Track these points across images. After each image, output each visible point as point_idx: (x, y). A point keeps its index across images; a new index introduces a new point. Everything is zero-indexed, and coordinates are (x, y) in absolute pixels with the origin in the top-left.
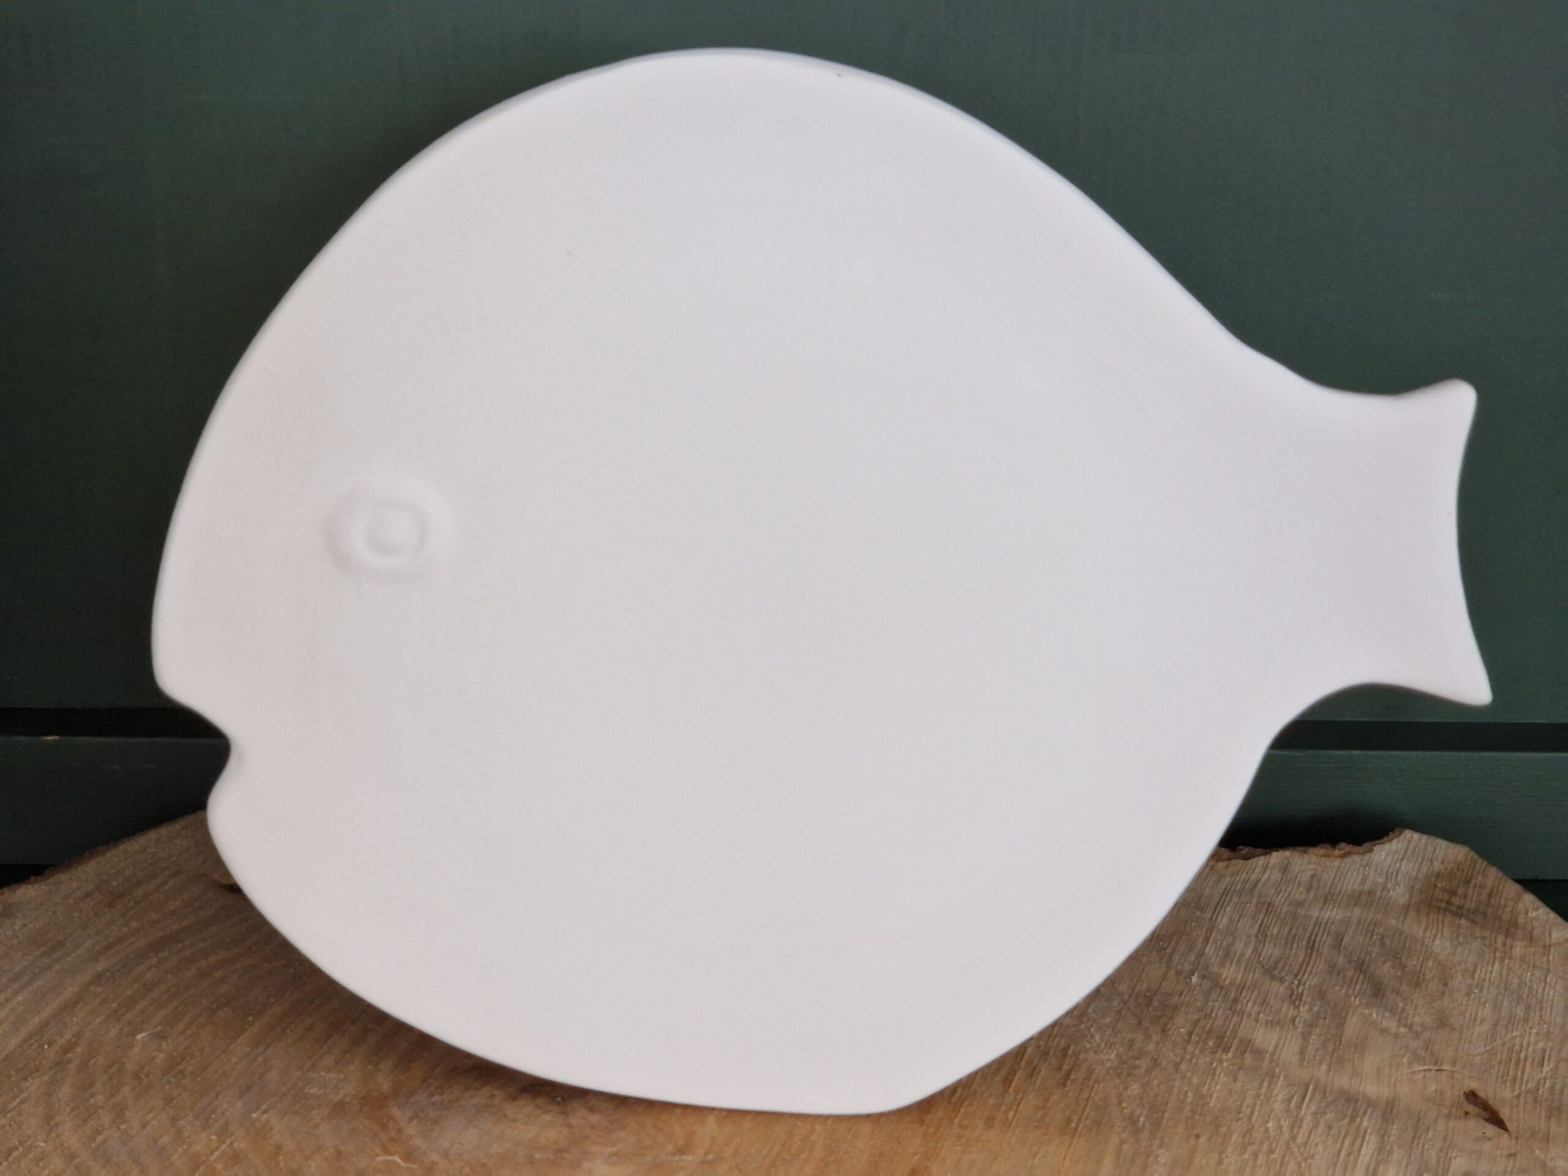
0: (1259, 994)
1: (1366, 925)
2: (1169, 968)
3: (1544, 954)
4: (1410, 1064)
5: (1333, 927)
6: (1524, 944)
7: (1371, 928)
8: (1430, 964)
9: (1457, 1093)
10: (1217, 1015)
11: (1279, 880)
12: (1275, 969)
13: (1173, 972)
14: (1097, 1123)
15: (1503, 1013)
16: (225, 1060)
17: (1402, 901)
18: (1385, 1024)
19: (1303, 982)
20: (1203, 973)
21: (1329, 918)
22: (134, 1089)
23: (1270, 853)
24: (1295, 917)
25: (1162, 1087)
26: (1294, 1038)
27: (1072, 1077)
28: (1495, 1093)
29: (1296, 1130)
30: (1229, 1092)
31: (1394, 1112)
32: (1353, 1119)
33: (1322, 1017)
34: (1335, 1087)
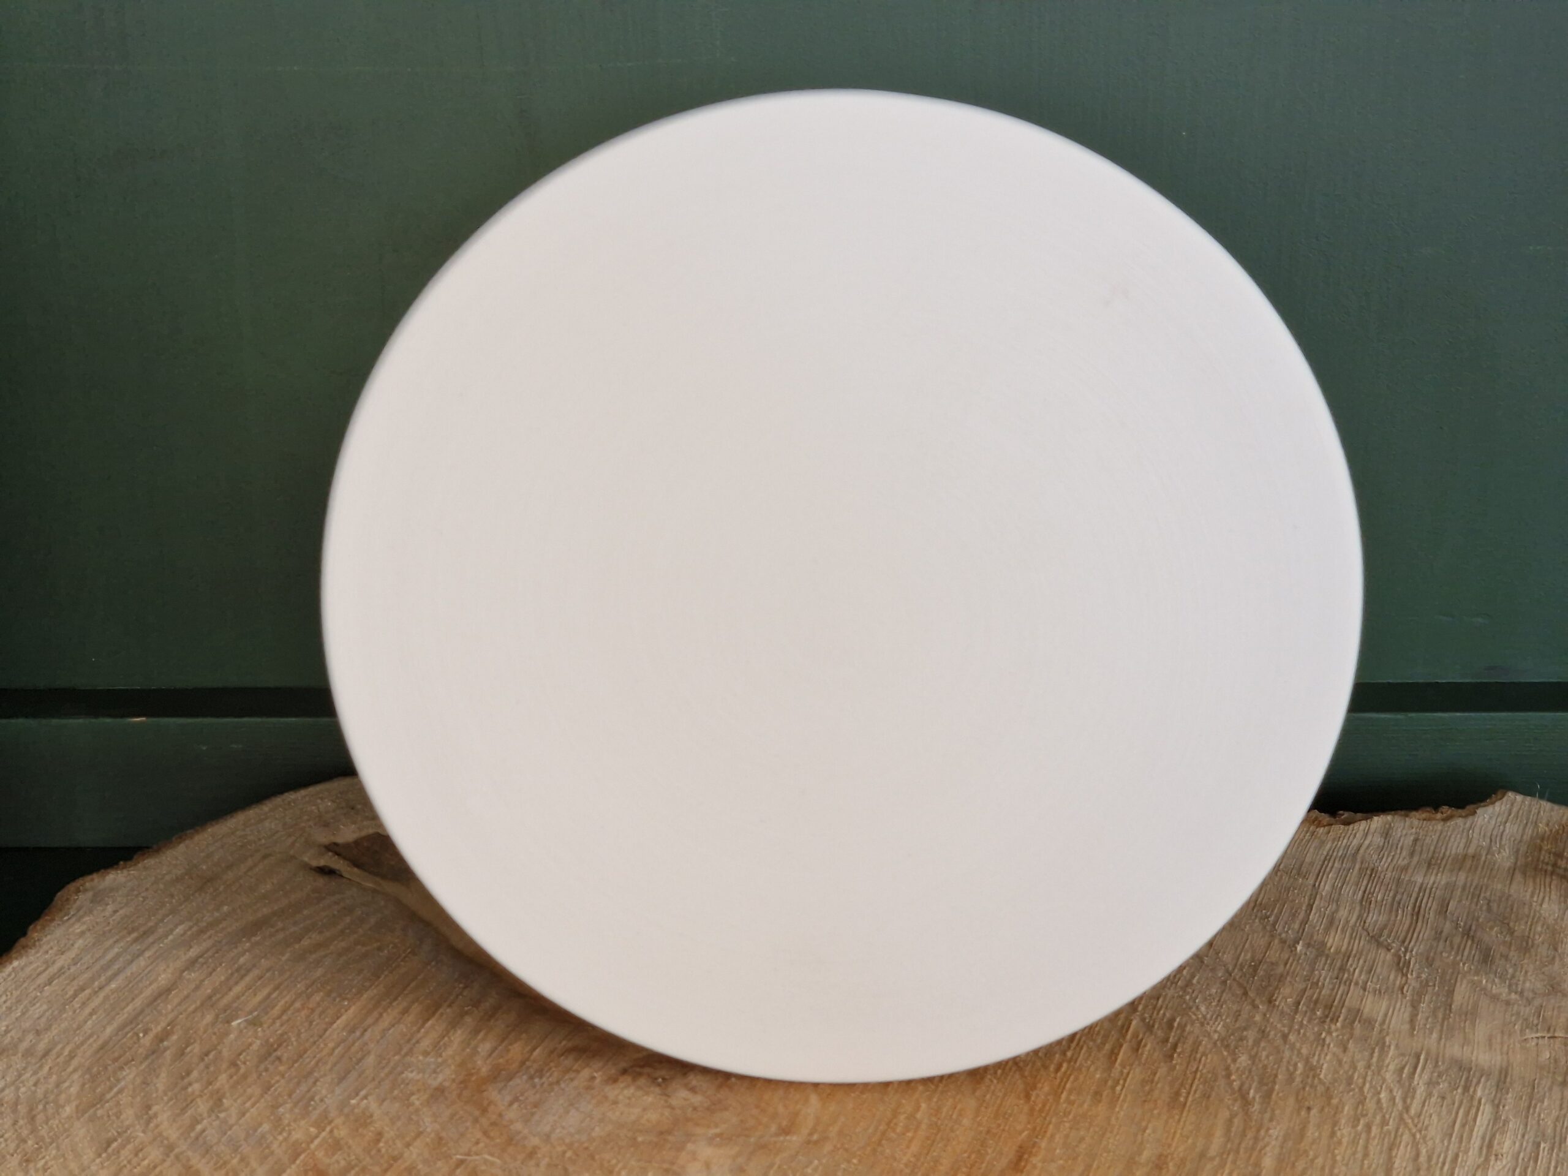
0: (1365, 962)
1: (1472, 890)
2: (1272, 936)
4: (1522, 1031)
5: (1438, 892)
7: (1477, 892)
8: (1539, 929)
10: (1323, 985)
11: (1381, 844)
12: (1381, 936)
13: (1276, 941)
14: (1206, 1096)
16: (322, 1045)
17: (1508, 864)
18: (1495, 990)
19: (1410, 949)
20: (1308, 941)
21: (1434, 883)
22: (231, 1077)
23: (1371, 818)
24: (1399, 882)
25: (1271, 1058)
26: (1403, 1006)
27: (1179, 1050)
29: (1409, 1101)
30: (1340, 1062)
31: (1508, 1080)
32: (1466, 1089)
33: (1431, 984)
34: (1447, 1056)
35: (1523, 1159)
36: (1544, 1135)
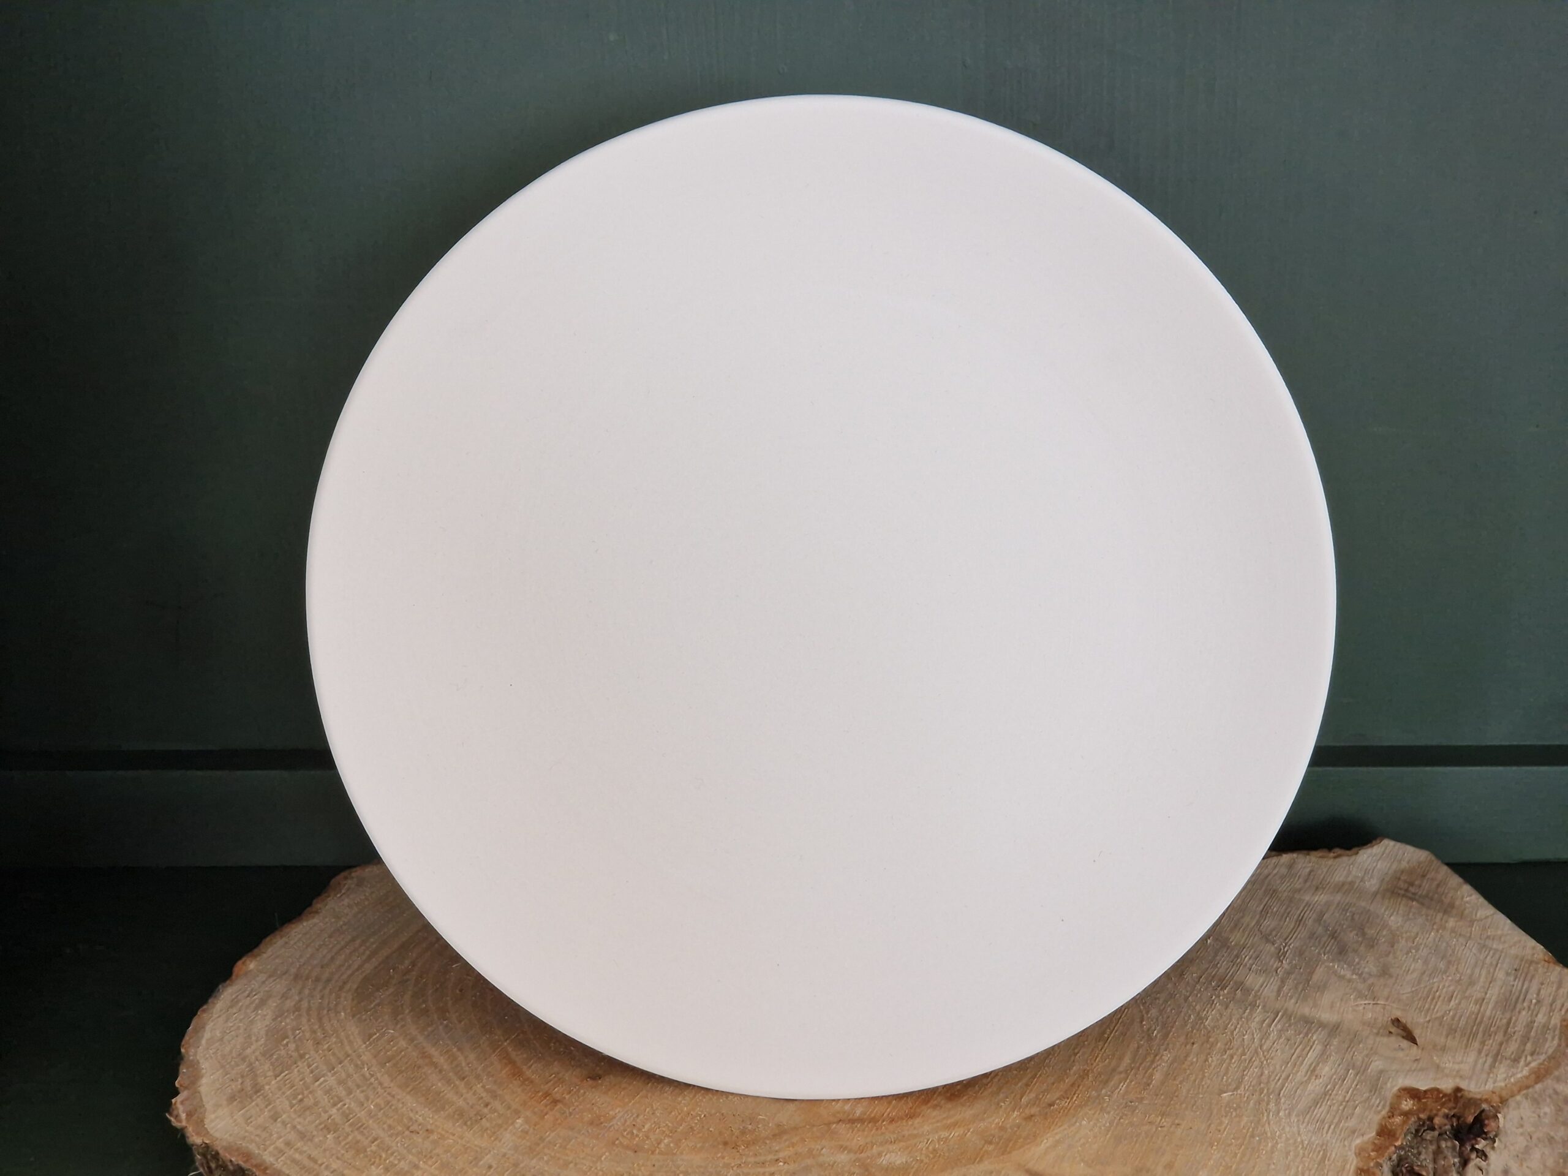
0: (1254, 952)
1: (1343, 906)
3: (1469, 926)
4: (1355, 999)
5: (1318, 907)
6: (1456, 919)
7: (1347, 907)
8: (1384, 933)
9: (1385, 1019)
10: (1221, 965)
12: (1270, 934)
14: (1124, 1034)
15: (1430, 966)
17: (1374, 889)
18: (1342, 973)
19: (1289, 944)
20: (1218, 937)
21: (1317, 901)
23: (1281, 855)
24: (1292, 899)
25: (1173, 1011)
26: (1274, 982)
28: (1413, 1019)
29: (1263, 1041)
30: (1221, 1015)
31: (1338, 1031)
32: (1307, 1034)
33: (1298, 967)
34: (1299, 1014)
35: (1335, 1079)
36: (1354, 1066)
